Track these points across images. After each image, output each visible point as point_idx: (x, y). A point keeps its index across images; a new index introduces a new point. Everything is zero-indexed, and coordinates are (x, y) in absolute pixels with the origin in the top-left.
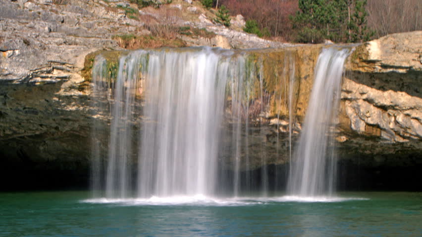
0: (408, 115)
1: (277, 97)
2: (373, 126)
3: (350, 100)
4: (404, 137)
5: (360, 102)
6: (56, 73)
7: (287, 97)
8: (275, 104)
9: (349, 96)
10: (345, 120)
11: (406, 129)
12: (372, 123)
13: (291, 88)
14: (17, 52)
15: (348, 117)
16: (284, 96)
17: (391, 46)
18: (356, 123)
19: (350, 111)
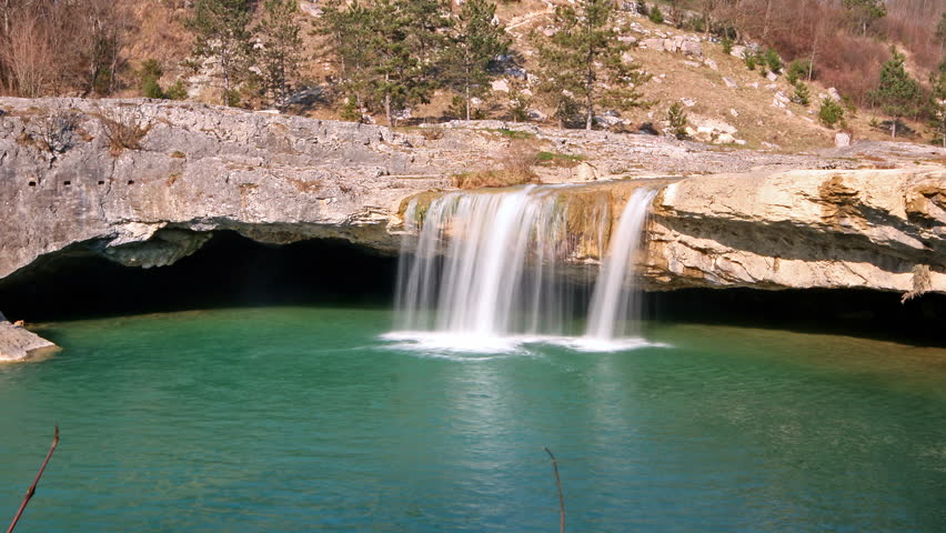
0: (726, 258)
1: (587, 239)
2: (693, 268)
3: (666, 241)
4: (730, 281)
5: (675, 244)
6: (374, 216)
7: (597, 237)
8: (585, 245)
9: (663, 238)
10: (661, 262)
11: (727, 272)
12: (689, 265)
13: (602, 229)
14: (335, 200)
15: (664, 259)
16: (594, 237)
17: (688, 190)
18: (673, 264)
19: (667, 252)
